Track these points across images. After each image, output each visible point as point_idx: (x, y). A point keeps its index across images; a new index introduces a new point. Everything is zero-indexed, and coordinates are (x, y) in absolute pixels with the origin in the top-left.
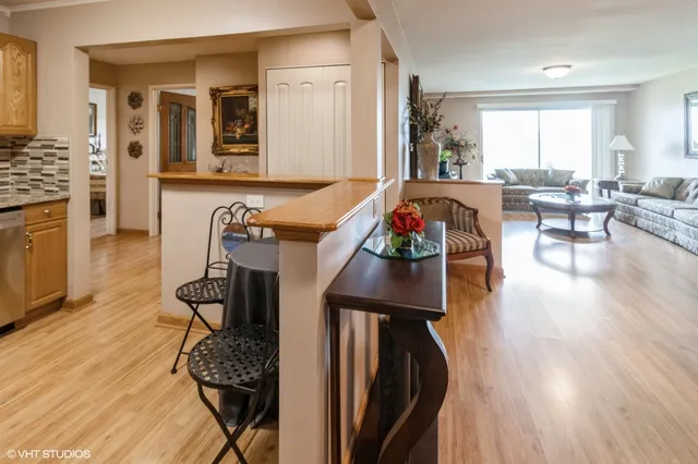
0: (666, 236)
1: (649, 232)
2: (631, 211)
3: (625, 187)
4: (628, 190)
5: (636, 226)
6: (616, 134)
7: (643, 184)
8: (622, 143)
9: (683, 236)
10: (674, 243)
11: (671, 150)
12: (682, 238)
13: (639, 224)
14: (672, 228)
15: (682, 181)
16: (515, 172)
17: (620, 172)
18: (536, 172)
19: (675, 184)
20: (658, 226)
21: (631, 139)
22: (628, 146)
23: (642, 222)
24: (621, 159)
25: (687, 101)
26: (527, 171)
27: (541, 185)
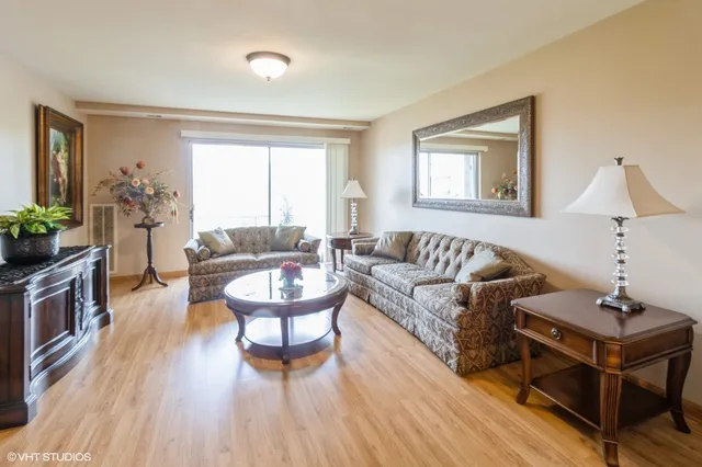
0: (404, 322)
1: (383, 313)
2: (364, 283)
3: (357, 248)
4: (361, 252)
5: (369, 302)
6: (349, 179)
7: (376, 240)
8: (354, 190)
9: (426, 330)
10: (413, 334)
11: (399, 197)
12: (423, 330)
13: (373, 301)
14: (411, 311)
15: (412, 235)
16: (231, 233)
17: (353, 225)
18: (261, 231)
19: (405, 240)
20: (395, 306)
21: (364, 186)
22: (359, 193)
23: (375, 297)
24: (354, 209)
25: (415, 139)
26: (248, 231)
27: (264, 251)
